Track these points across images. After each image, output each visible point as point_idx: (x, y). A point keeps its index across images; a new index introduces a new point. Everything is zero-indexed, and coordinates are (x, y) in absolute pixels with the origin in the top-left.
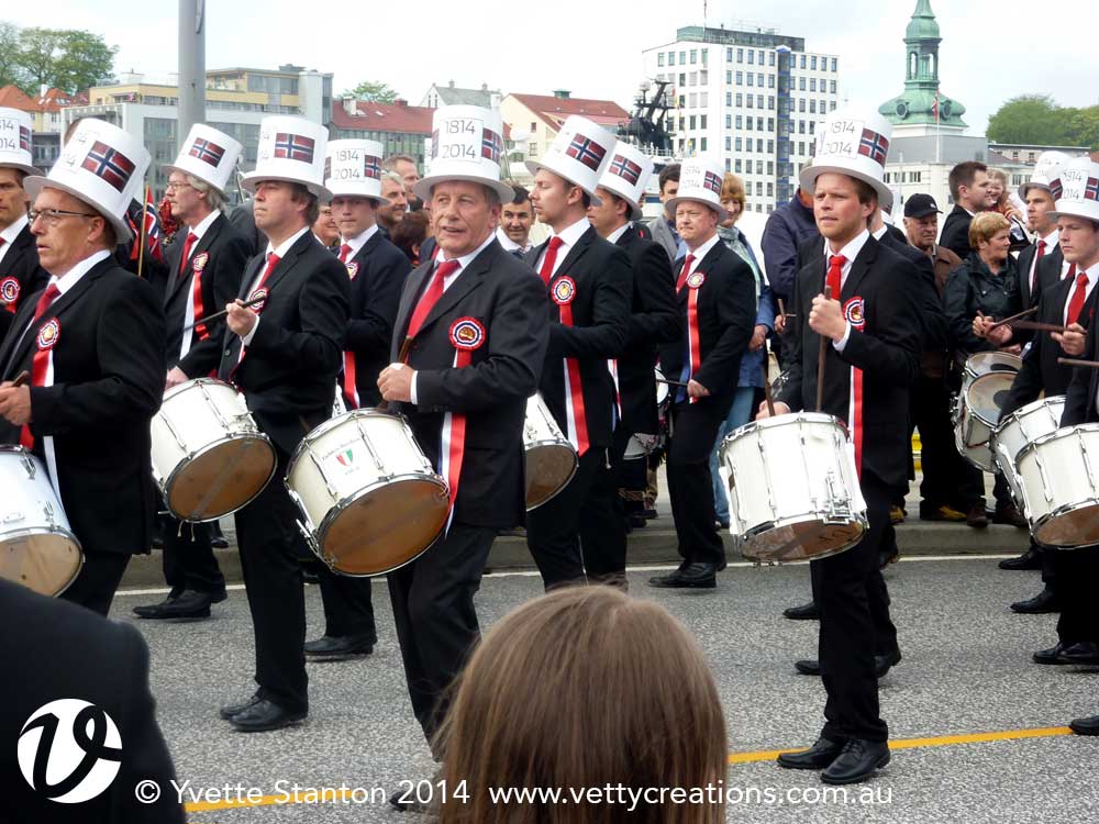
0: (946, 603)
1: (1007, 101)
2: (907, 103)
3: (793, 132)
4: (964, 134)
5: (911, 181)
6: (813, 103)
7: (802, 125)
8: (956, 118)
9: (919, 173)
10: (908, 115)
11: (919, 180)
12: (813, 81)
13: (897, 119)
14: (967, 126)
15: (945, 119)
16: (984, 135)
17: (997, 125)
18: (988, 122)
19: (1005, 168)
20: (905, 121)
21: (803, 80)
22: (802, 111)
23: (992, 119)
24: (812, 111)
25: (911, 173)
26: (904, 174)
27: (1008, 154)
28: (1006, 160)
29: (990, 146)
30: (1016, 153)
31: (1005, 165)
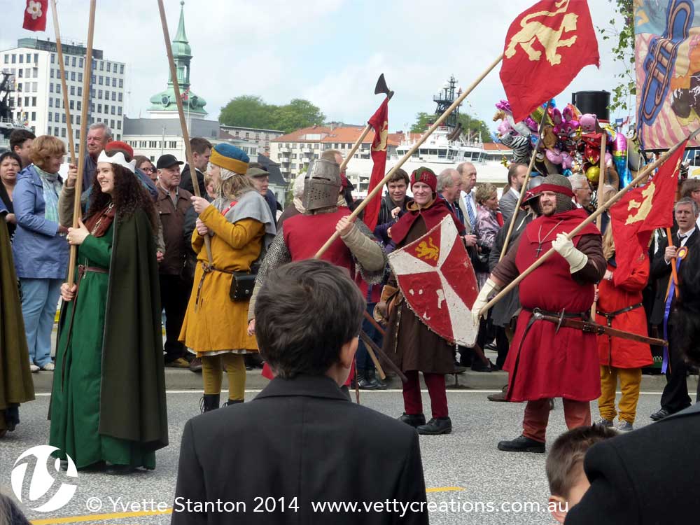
0: (180, 420)
1: (233, 99)
2: (169, 97)
3: (94, 111)
4: (205, 119)
5: (170, 147)
6: (107, 93)
7: (100, 107)
8: (200, 108)
9: (175, 142)
10: (169, 104)
11: (175, 147)
12: (108, 79)
13: (161, 106)
14: (207, 114)
15: (193, 109)
16: (217, 120)
17: (226, 113)
18: (220, 112)
19: (231, 142)
20: (167, 108)
21: (101, 78)
22: (100, 98)
23: (223, 110)
24: (107, 98)
25: (170, 142)
26: (165, 142)
27: (233, 133)
28: (231, 137)
29: (221, 127)
30: (238, 133)
31: (230, 140)
